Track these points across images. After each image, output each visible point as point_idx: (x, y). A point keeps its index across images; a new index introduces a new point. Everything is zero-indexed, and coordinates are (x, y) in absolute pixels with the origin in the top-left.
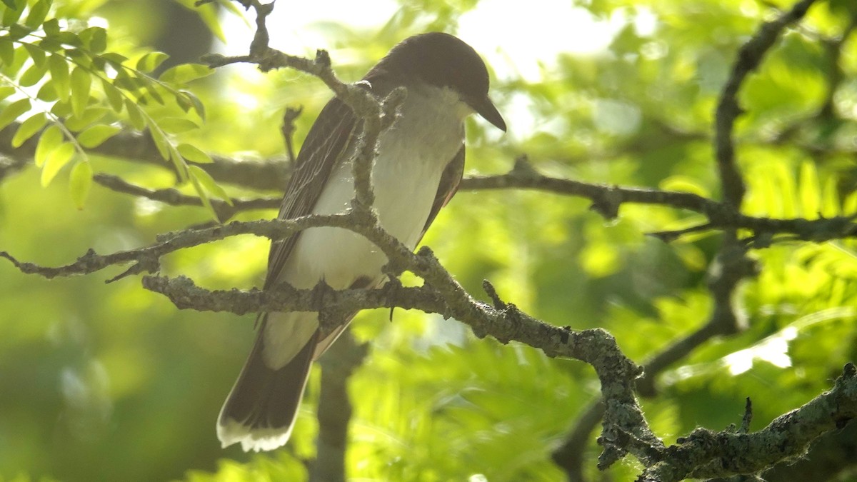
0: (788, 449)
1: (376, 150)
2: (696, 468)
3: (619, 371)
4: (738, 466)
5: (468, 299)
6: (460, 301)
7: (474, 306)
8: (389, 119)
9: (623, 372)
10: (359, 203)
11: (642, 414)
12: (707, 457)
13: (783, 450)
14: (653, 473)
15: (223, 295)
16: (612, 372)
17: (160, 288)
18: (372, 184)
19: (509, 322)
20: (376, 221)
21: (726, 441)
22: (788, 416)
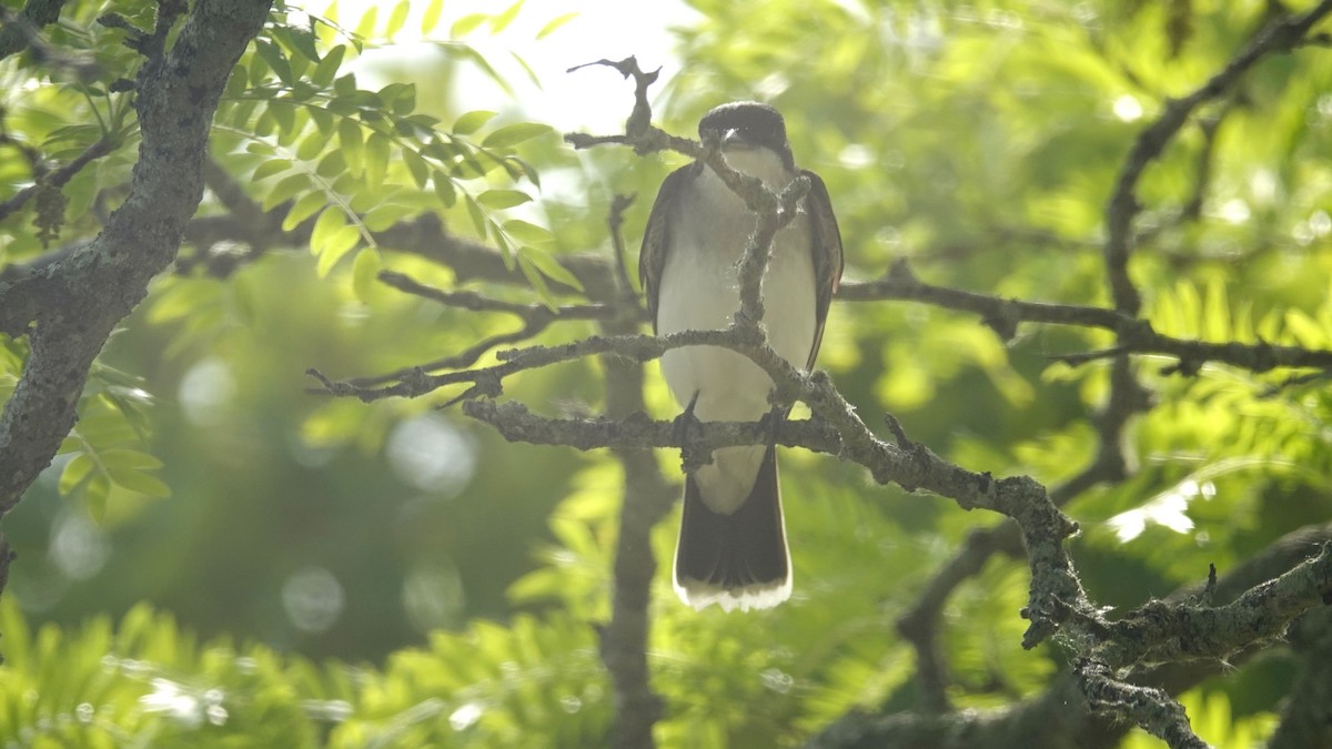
0: (1263, 628)
1: (770, 253)
2: (1149, 650)
3: (1050, 529)
4: (1200, 648)
5: (869, 435)
6: (860, 439)
7: (875, 445)
8: (789, 215)
9: (1054, 529)
10: (745, 317)
11: (1078, 582)
12: (1164, 635)
13: (1256, 629)
14: (1099, 654)
15: (563, 425)
16: (1041, 529)
17: (486, 415)
18: (762, 294)
19: (917, 465)
20: (764, 339)
21: (1186, 617)
22: (1264, 588)
